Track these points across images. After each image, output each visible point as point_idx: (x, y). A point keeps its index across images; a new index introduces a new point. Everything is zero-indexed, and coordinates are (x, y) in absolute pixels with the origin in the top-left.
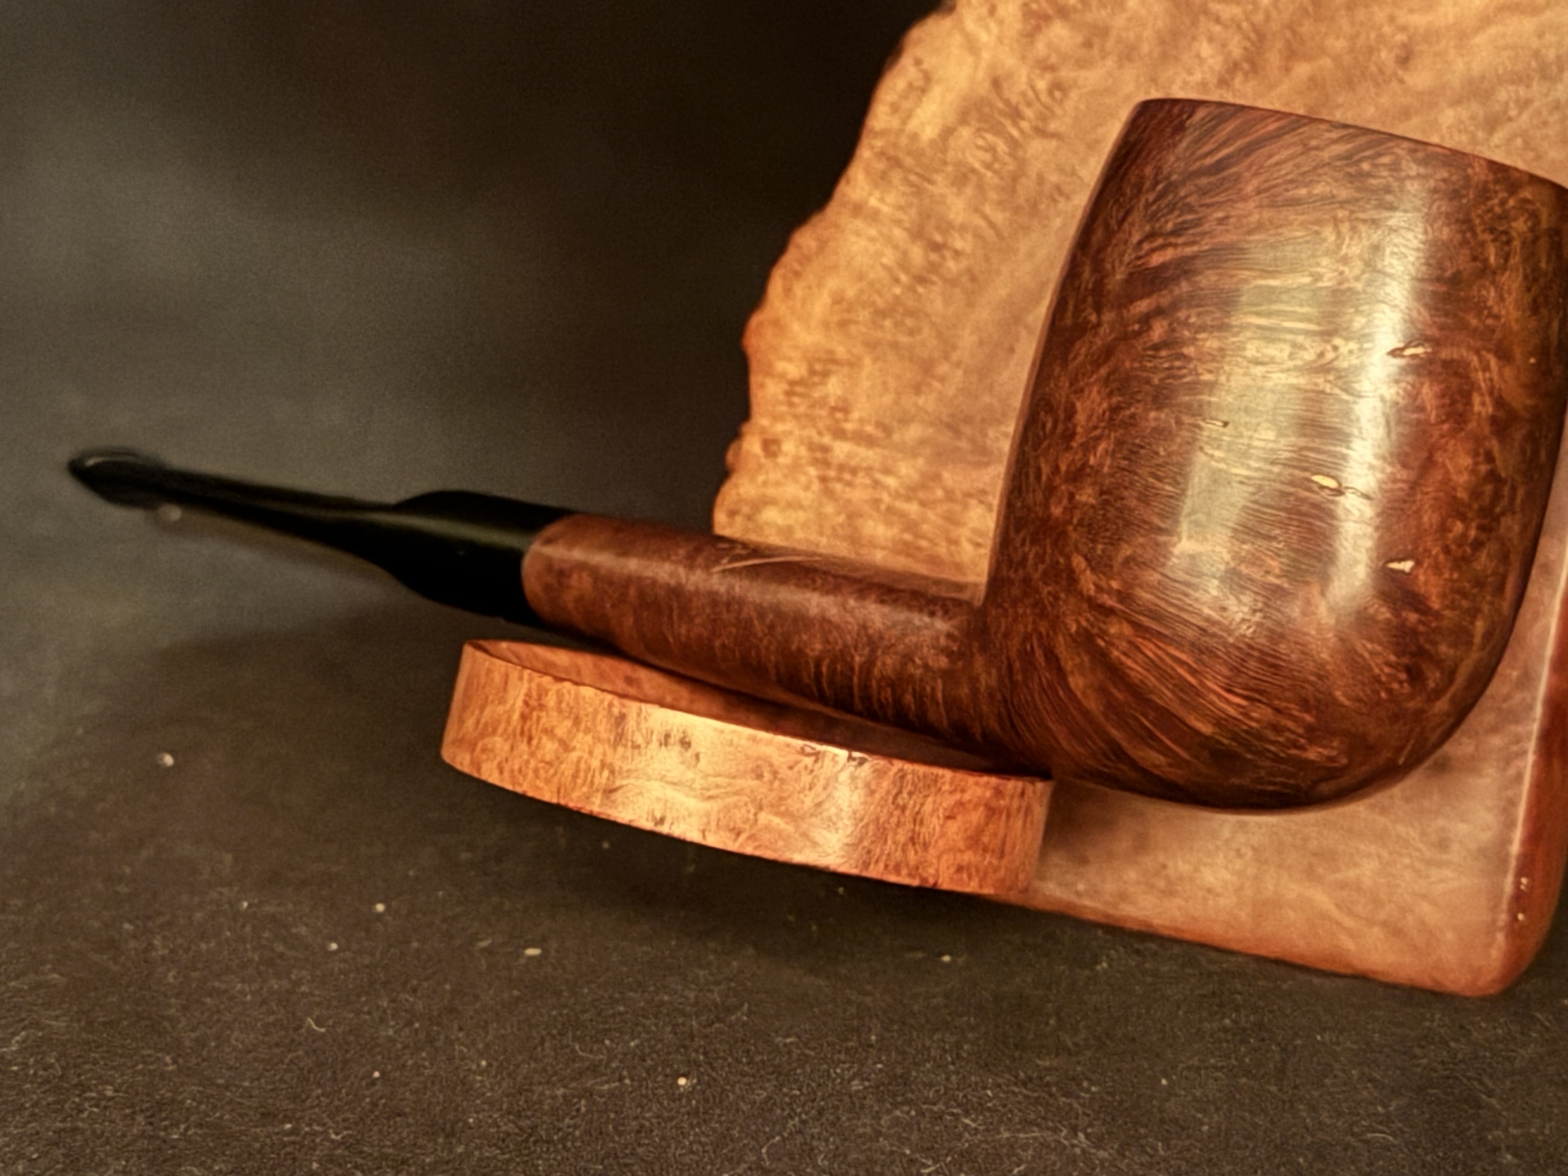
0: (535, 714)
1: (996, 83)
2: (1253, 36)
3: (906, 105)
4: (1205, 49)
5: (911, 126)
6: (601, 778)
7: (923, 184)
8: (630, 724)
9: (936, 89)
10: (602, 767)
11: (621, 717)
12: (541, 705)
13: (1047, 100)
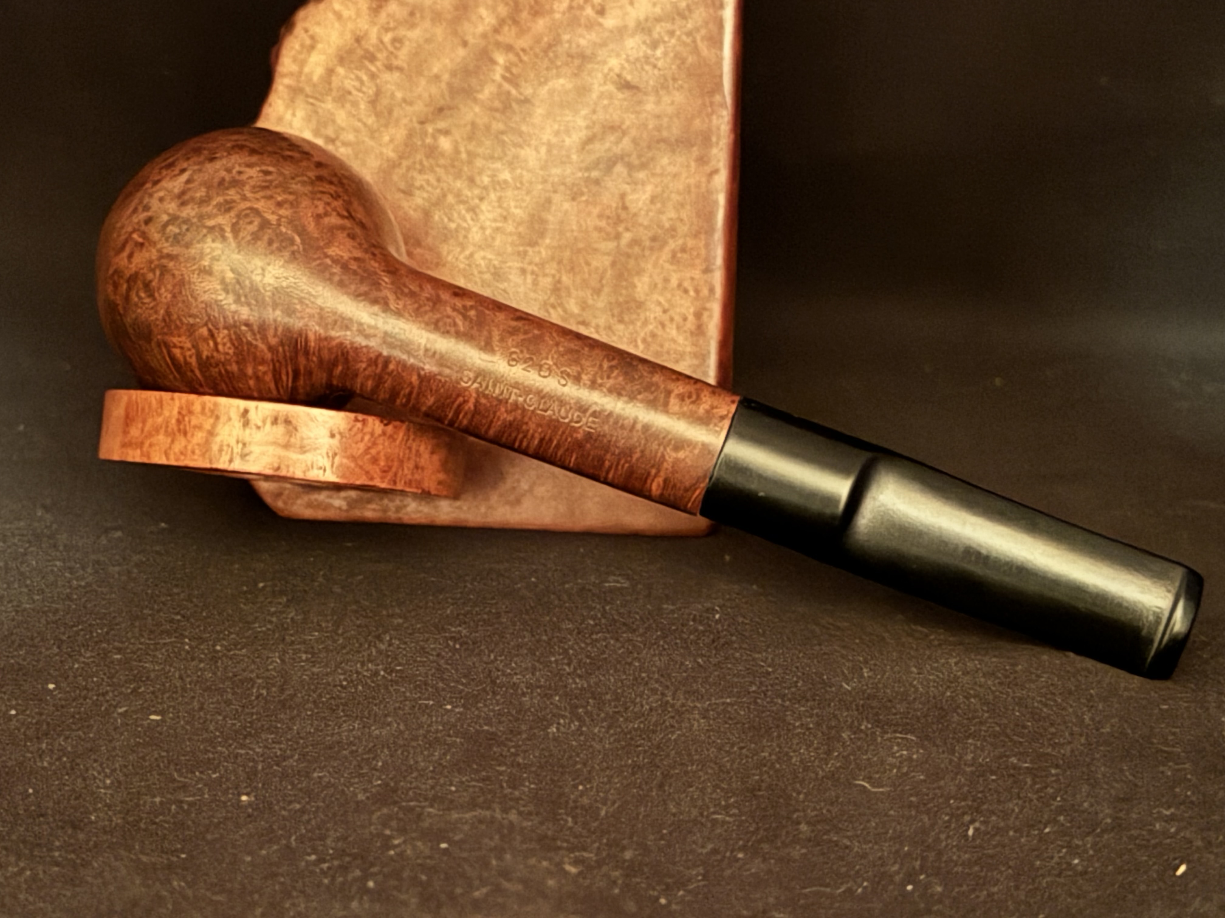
0: (187, 419)
1: (358, 40)
3: (302, 57)
4: (484, 12)
5: (306, 70)
6: (238, 449)
7: (318, 103)
8: (252, 415)
9: (320, 46)
10: (238, 442)
11: (246, 411)
12: (190, 412)
13: (391, 48)
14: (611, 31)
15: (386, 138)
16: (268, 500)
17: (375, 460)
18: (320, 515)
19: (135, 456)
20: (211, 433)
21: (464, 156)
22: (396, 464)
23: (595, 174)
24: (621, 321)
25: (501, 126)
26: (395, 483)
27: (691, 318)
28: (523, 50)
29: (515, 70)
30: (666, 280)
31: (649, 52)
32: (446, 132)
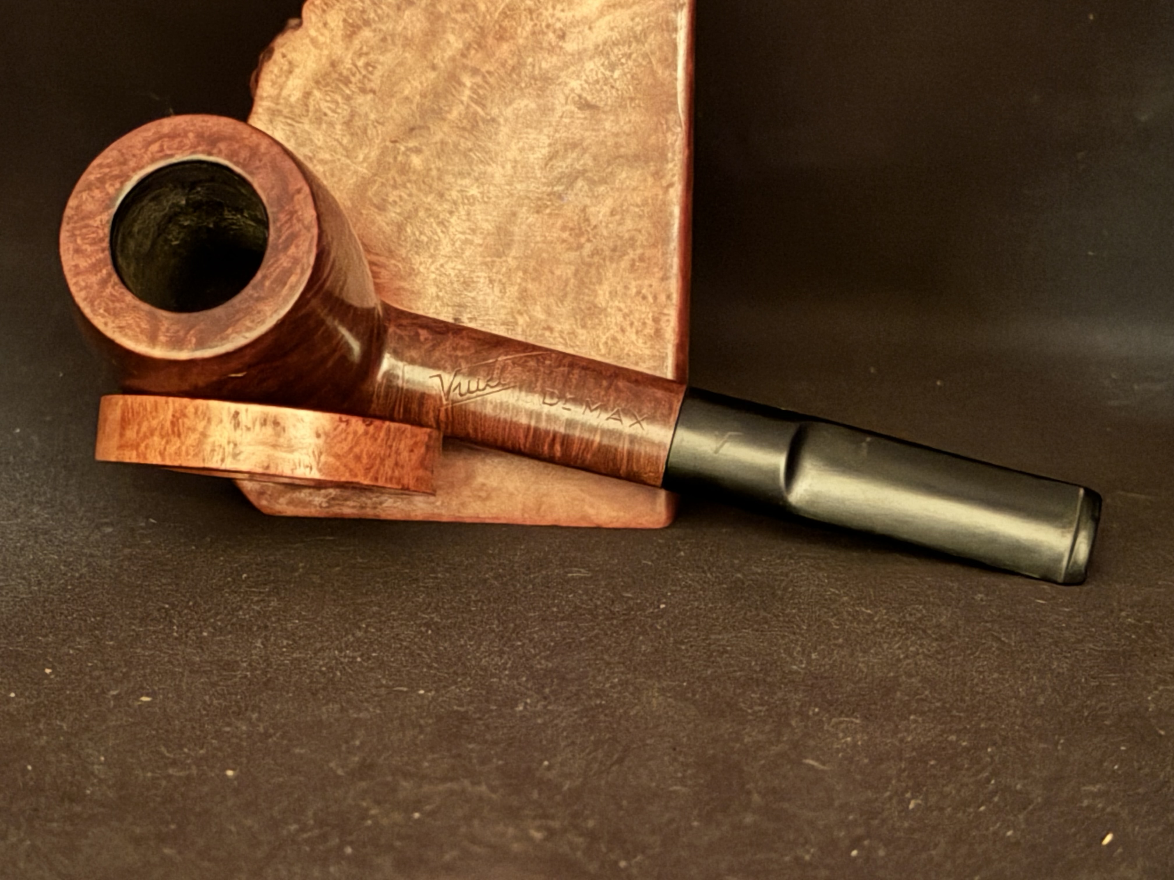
0: (180, 421)
1: (333, 64)
2: (477, 29)
3: (281, 80)
4: (452, 38)
5: (285, 93)
6: (230, 448)
7: (296, 125)
8: (242, 417)
9: (297, 71)
10: (229, 443)
11: (237, 414)
12: (184, 415)
13: (364, 72)
14: (572, 55)
15: (361, 157)
16: (252, 498)
17: (358, 458)
18: (301, 512)
19: (131, 457)
20: (204, 435)
21: (434, 173)
22: (378, 461)
23: (559, 188)
24: (584, 326)
25: (469, 144)
26: (376, 479)
27: (650, 322)
28: (489, 72)
29: (481, 92)
30: (626, 287)
31: (608, 73)
32: (418, 151)
